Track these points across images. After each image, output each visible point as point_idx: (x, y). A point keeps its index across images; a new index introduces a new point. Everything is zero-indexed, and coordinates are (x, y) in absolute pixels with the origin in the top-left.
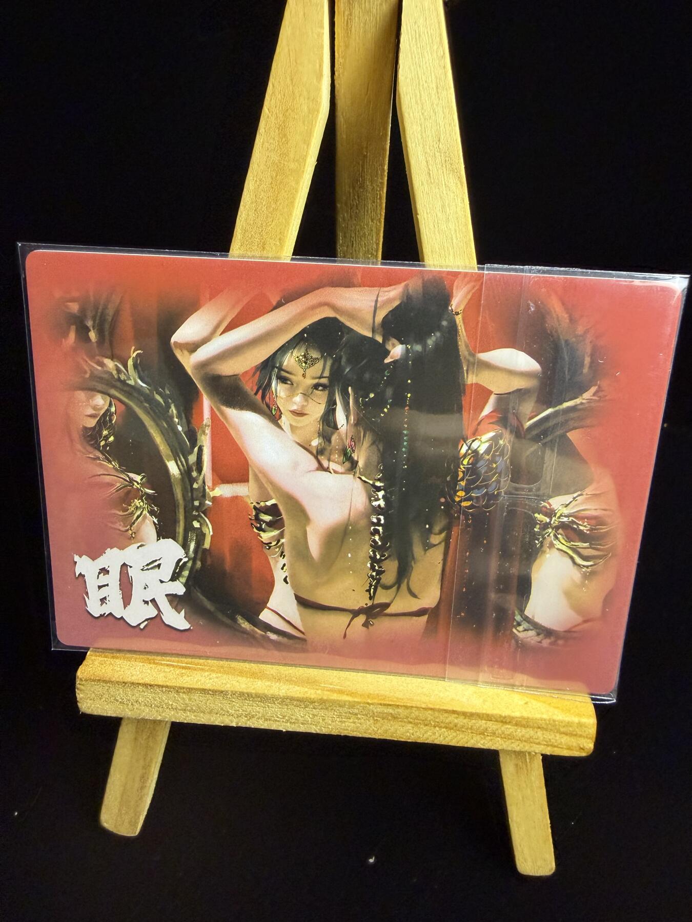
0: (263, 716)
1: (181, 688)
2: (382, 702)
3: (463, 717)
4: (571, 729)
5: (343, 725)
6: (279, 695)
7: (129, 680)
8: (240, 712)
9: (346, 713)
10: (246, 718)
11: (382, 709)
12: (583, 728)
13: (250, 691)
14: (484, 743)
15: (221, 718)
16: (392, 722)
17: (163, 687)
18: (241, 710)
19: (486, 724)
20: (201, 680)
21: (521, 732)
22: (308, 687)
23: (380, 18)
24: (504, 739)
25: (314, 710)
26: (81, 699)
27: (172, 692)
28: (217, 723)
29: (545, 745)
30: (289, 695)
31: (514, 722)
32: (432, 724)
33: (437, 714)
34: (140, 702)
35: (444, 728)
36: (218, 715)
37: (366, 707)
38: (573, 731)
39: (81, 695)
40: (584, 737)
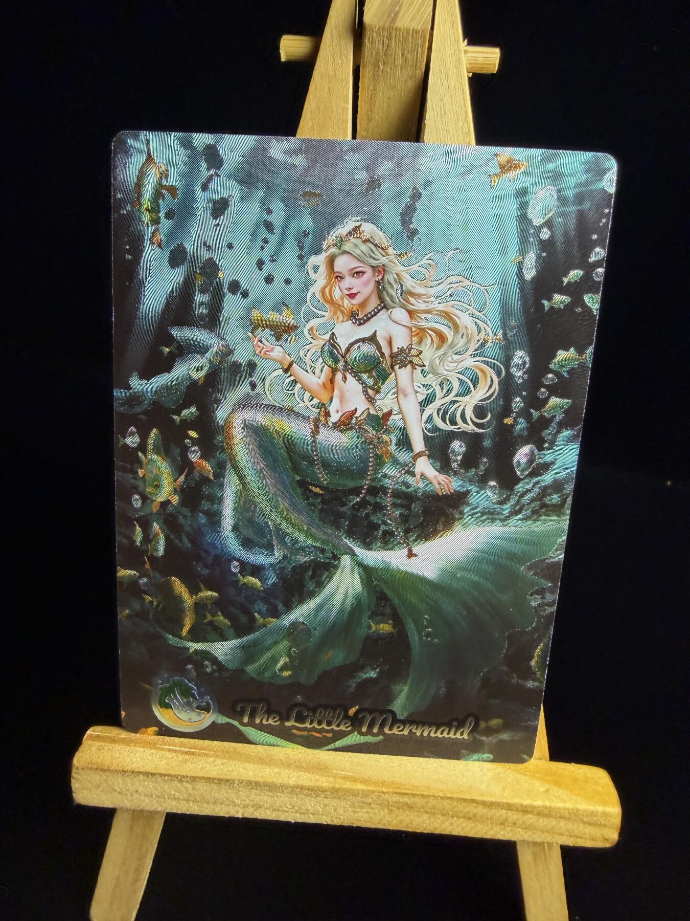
0: (271, 806)
1: (183, 777)
2: (398, 791)
3: (483, 806)
4: (595, 819)
5: (356, 815)
6: (289, 784)
7: (129, 768)
8: (247, 802)
9: (359, 802)
10: (253, 809)
11: (397, 798)
12: (608, 817)
13: (258, 780)
14: (504, 833)
15: (226, 808)
16: (407, 812)
17: (165, 775)
18: (247, 800)
19: (506, 814)
20: (205, 767)
21: (543, 822)
22: (319, 774)
23: (404, 93)
24: (526, 830)
25: (326, 800)
26: (77, 789)
27: (174, 781)
28: (222, 814)
29: (567, 836)
30: (299, 784)
31: (536, 812)
32: (449, 814)
33: (455, 803)
34: (140, 791)
35: (462, 817)
36: (223, 805)
37: (381, 796)
38: (597, 821)
39: (77, 785)
40: (609, 827)
